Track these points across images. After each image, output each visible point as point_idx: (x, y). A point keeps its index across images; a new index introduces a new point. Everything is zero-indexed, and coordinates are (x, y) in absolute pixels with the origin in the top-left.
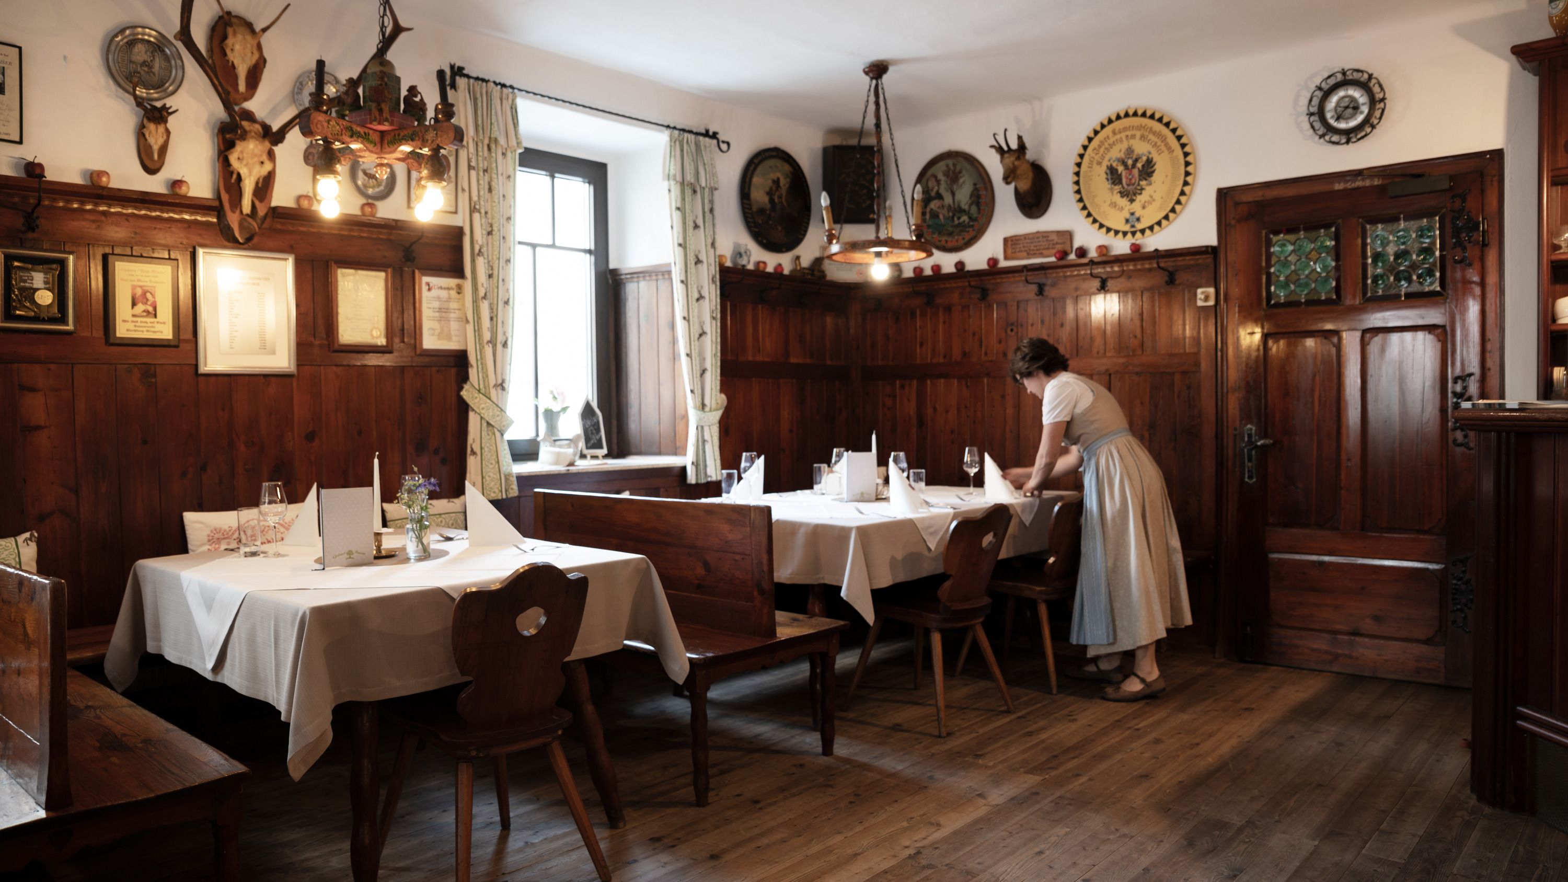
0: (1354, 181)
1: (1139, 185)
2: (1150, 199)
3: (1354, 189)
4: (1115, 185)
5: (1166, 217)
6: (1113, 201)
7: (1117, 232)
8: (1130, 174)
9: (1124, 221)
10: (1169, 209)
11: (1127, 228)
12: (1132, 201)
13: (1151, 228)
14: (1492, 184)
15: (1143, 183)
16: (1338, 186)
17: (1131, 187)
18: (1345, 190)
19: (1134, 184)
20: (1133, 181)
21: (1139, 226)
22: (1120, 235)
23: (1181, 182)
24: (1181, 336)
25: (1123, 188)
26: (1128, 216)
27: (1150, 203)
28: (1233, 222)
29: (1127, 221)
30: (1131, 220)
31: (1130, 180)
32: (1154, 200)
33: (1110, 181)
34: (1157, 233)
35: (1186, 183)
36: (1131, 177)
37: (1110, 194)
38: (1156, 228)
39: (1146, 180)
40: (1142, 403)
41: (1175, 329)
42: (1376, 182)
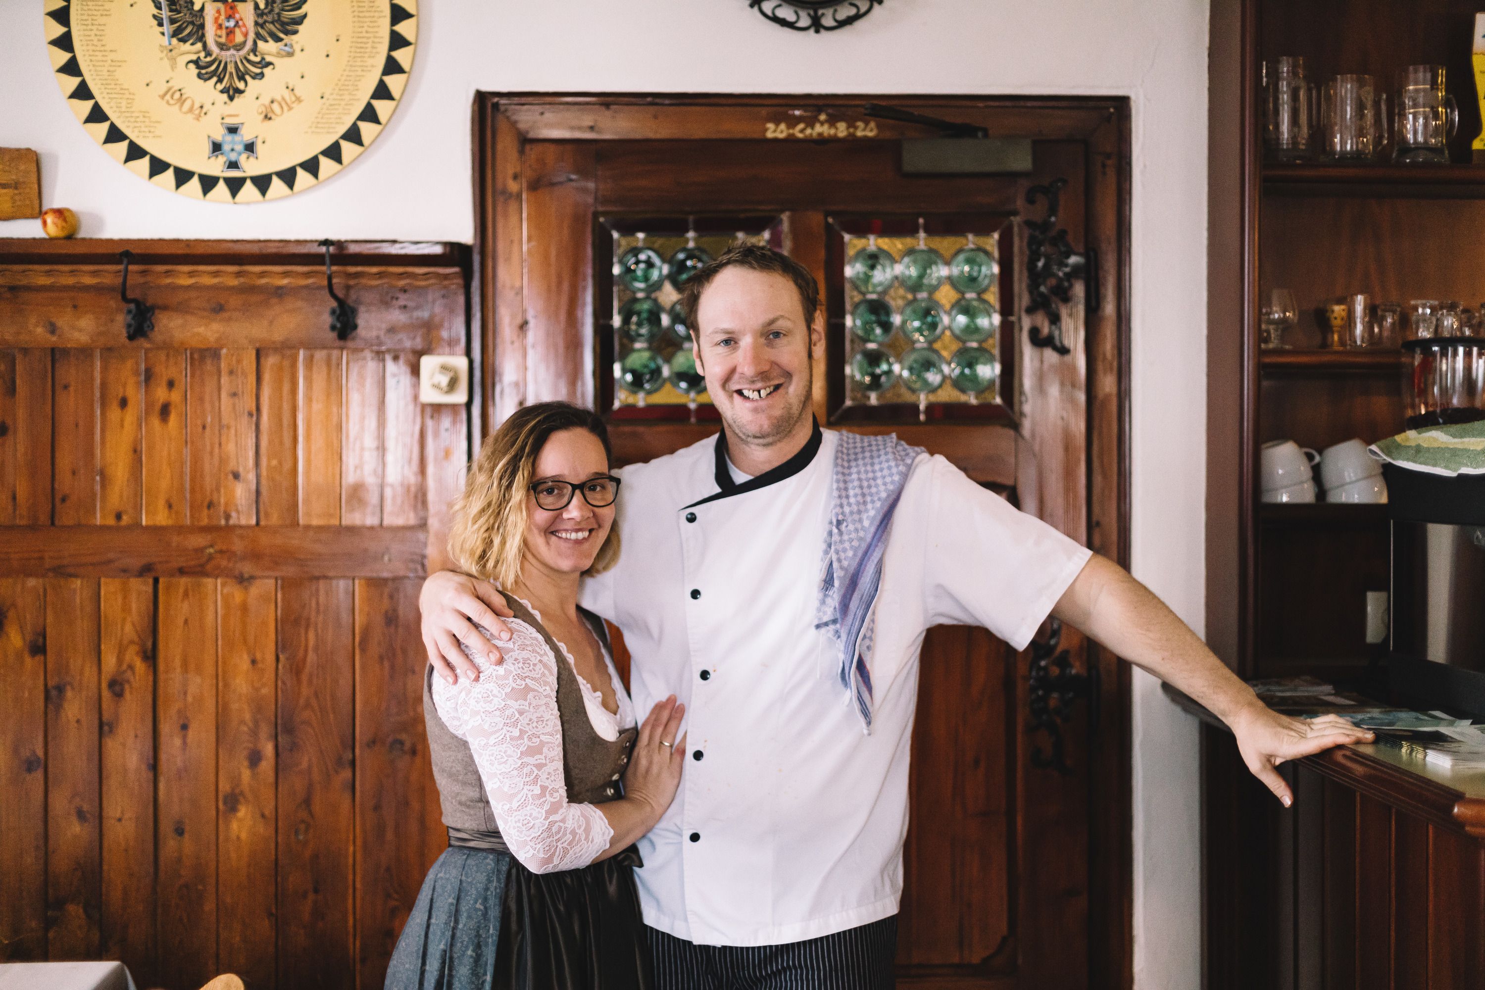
0: (811, 122)
1: (254, 50)
2: (286, 94)
3: (808, 141)
4: (183, 40)
5: (334, 152)
6: (176, 84)
7: (182, 177)
8: (229, 18)
9: (207, 148)
10: (343, 129)
11: (216, 167)
12: (232, 93)
13: (288, 177)
14: (1104, 173)
15: (268, 48)
16: (776, 131)
17: (228, 55)
18: (790, 140)
19: (239, 47)
20: (239, 38)
21: (251, 167)
22: (194, 184)
23: (380, 62)
24: (371, 480)
25: (208, 54)
26: (219, 134)
27: (288, 106)
28: (513, 186)
29: (217, 147)
30: (226, 147)
31: (230, 32)
32: (298, 100)
33: (167, 28)
34: (303, 191)
35: (392, 67)
36: (232, 23)
37: (166, 63)
38: (303, 177)
39: (278, 40)
40: (254, 662)
41: (350, 460)
42: (866, 131)
